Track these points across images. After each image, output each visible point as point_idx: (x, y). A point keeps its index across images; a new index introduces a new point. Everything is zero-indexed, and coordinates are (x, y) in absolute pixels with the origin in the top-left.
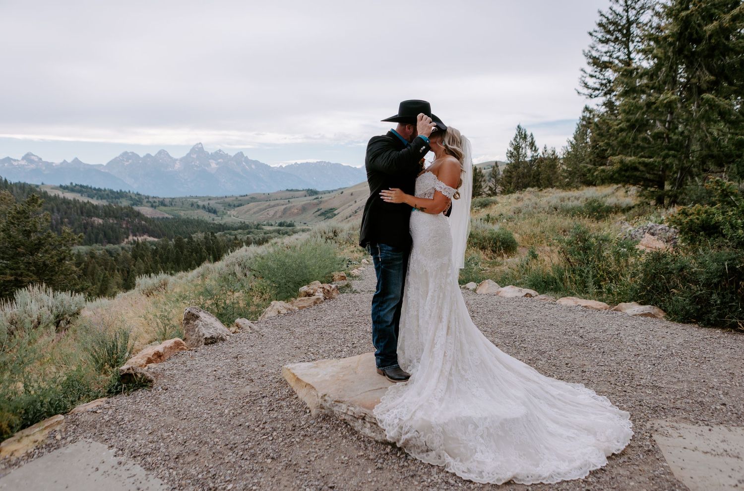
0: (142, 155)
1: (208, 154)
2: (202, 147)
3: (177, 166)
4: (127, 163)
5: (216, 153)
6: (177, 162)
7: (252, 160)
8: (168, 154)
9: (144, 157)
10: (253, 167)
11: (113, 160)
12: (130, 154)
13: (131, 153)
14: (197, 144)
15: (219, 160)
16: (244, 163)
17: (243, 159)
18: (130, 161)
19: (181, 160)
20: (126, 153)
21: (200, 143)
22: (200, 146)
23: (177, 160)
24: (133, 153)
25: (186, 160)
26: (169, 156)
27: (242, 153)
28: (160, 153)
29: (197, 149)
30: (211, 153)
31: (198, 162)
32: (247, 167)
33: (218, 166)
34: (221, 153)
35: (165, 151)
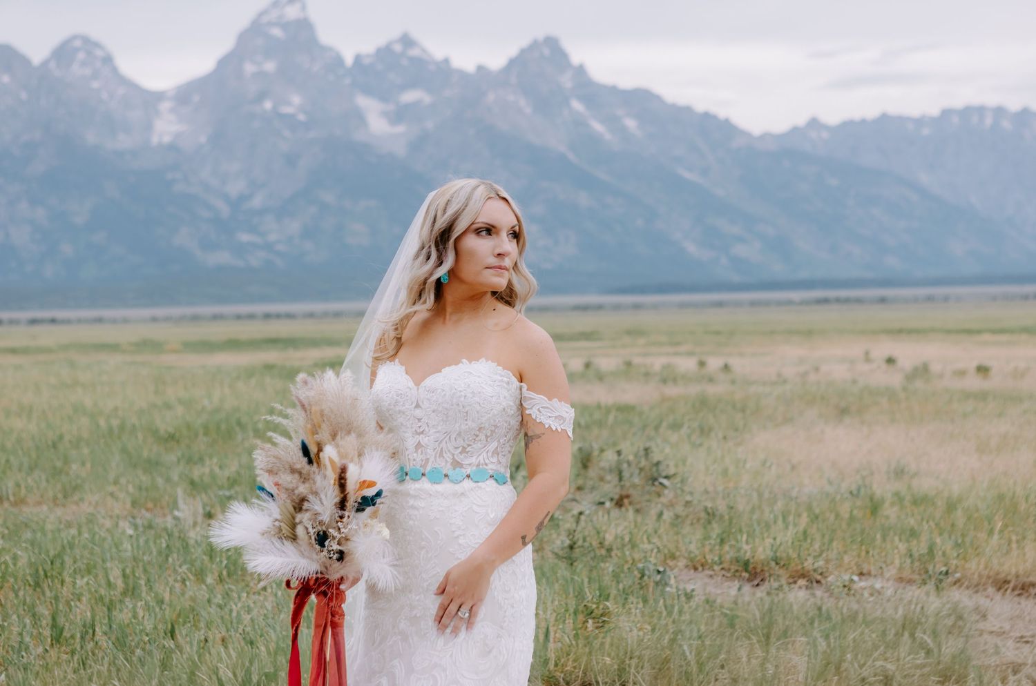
1: (339, 60)
2: (304, 26)
3: (166, 128)
5: (385, 53)
6: (165, 106)
7: (613, 90)
8: (108, 60)
10: (631, 123)
15: (410, 96)
16: (577, 105)
19: (184, 95)
22: (292, 14)
23: (159, 96)
25: (212, 95)
26: (115, 70)
27: (552, 43)
28: (63, 52)
29: (277, 32)
30: (358, 59)
31: (296, 100)
32: (598, 127)
33: (400, 129)
34: (414, 52)
35: (97, 45)
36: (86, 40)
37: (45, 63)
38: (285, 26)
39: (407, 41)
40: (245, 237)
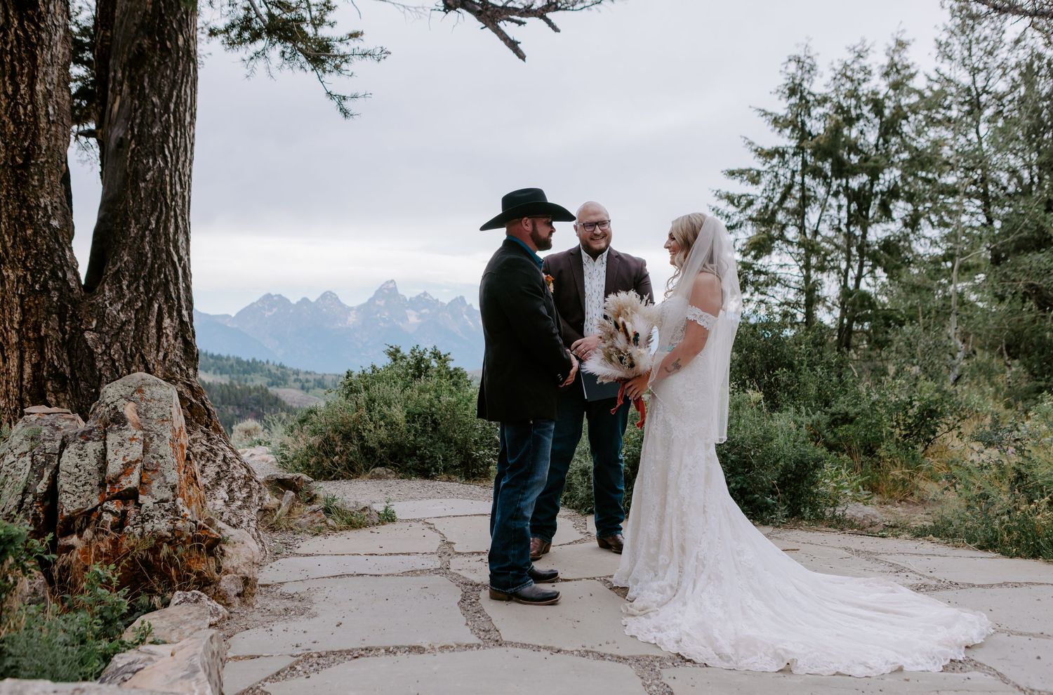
0: (294, 301)
1: (405, 299)
2: (396, 288)
3: (352, 319)
4: (270, 314)
5: (418, 297)
6: (352, 313)
8: (337, 298)
9: (298, 303)
11: (247, 307)
12: (275, 298)
13: (276, 296)
14: (387, 282)
15: (424, 311)
16: (465, 317)
17: (464, 310)
18: (275, 310)
19: (359, 308)
20: (268, 297)
21: (392, 281)
22: (391, 285)
23: (351, 309)
24: (280, 296)
25: (366, 309)
26: (339, 302)
27: (462, 298)
28: (324, 296)
29: (386, 291)
30: (410, 299)
31: (386, 314)
32: (470, 323)
33: (420, 321)
34: (428, 297)
35: (334, 294)
36: (330, 292)
37: (318, 300)
38: (388, 289)
39: (425, 294)
40: (363, 354)
